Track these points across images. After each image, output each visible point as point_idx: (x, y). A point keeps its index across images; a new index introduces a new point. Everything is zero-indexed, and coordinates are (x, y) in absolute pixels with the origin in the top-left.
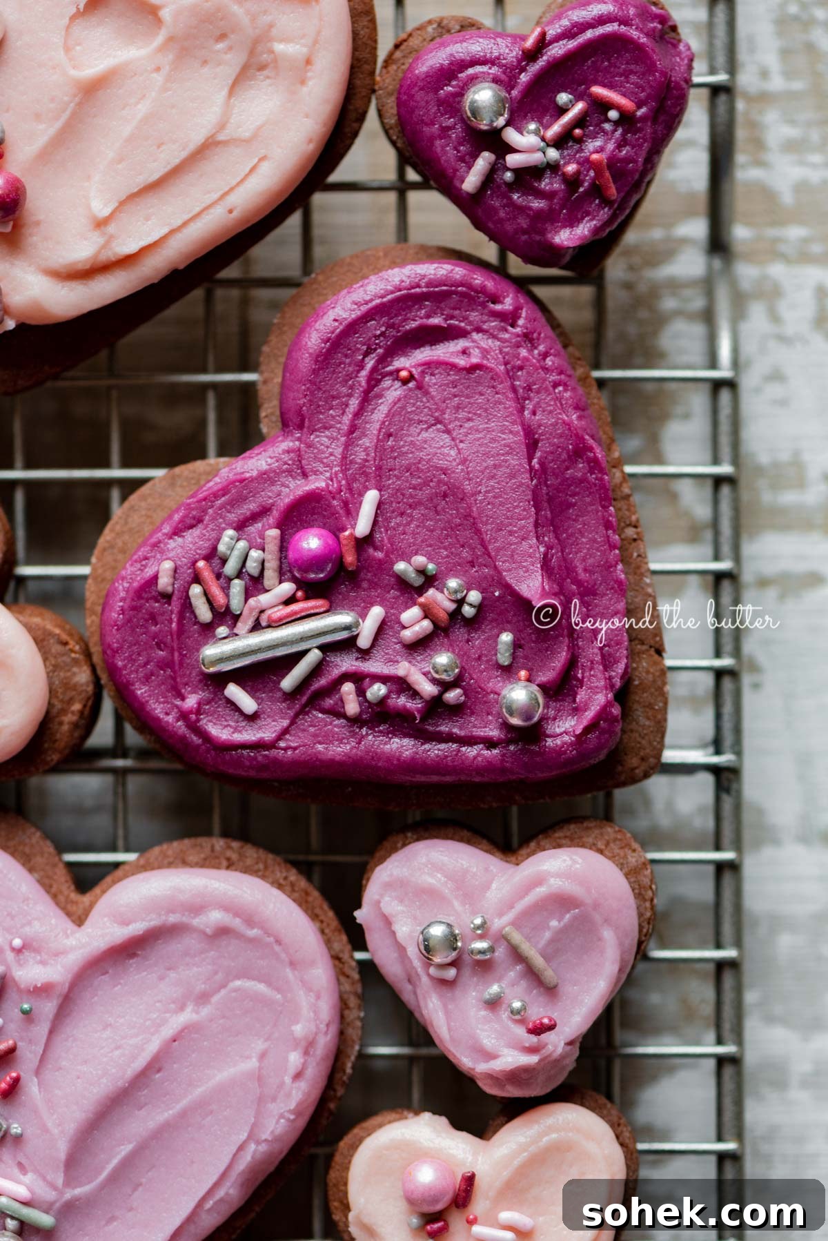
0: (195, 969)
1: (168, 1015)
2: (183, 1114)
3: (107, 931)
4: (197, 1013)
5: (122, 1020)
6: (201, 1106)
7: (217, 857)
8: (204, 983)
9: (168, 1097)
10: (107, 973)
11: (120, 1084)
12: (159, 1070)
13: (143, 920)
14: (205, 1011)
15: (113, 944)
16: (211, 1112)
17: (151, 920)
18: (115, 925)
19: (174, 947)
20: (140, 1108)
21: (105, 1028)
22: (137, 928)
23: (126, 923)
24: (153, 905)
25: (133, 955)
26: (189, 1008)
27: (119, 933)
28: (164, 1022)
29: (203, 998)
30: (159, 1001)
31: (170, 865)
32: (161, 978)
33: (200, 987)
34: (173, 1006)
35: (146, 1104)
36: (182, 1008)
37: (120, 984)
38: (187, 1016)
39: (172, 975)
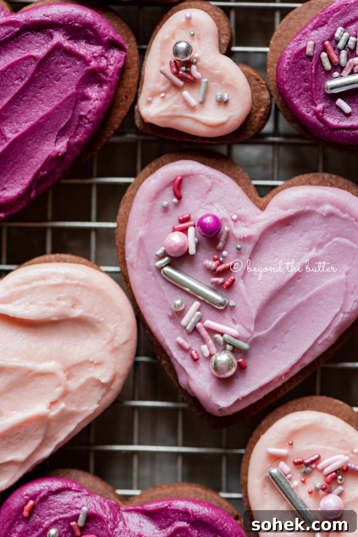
0: (317, 232)
1: (304, 253)
2: (310, 299)
3: (277, 213)
4: (318, 252)
5: (283, 254)
6: (318, 296)
7: (326, 182)
8: (321, 238)
9: (303, 291)
10: (276, 232)
11: (282, 284)
12: (299, 278)
13: (294, 208)
14: (321, 252)
15: (280, 219)
16: (323, 298)
17: (298, 208)
18: (281, 210)
19: (307, 221)
20: (290, 296)
21: (275, 258)
22: (291, 212)
23: (286, 209)
24: (298, 202)
25: (288, 225)
26: (314, 250)
27: (283, 214)
28: (302, 256)
29: (320, 246)
30: (300, 246)
31: (303, 184)
32: (301, 236)
33: (320, 240)
34: (306, 249)
35: (292, 294)
36: (310, 250)
37: (282, 238)
38: (313, 253)
39: (307, 234)
